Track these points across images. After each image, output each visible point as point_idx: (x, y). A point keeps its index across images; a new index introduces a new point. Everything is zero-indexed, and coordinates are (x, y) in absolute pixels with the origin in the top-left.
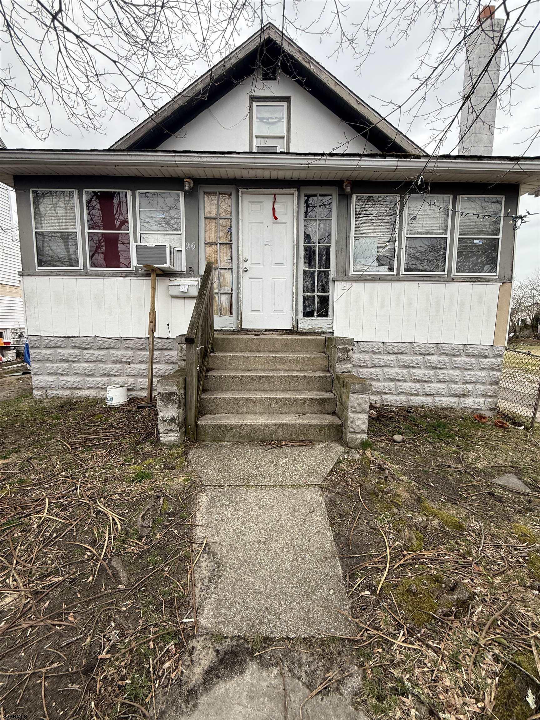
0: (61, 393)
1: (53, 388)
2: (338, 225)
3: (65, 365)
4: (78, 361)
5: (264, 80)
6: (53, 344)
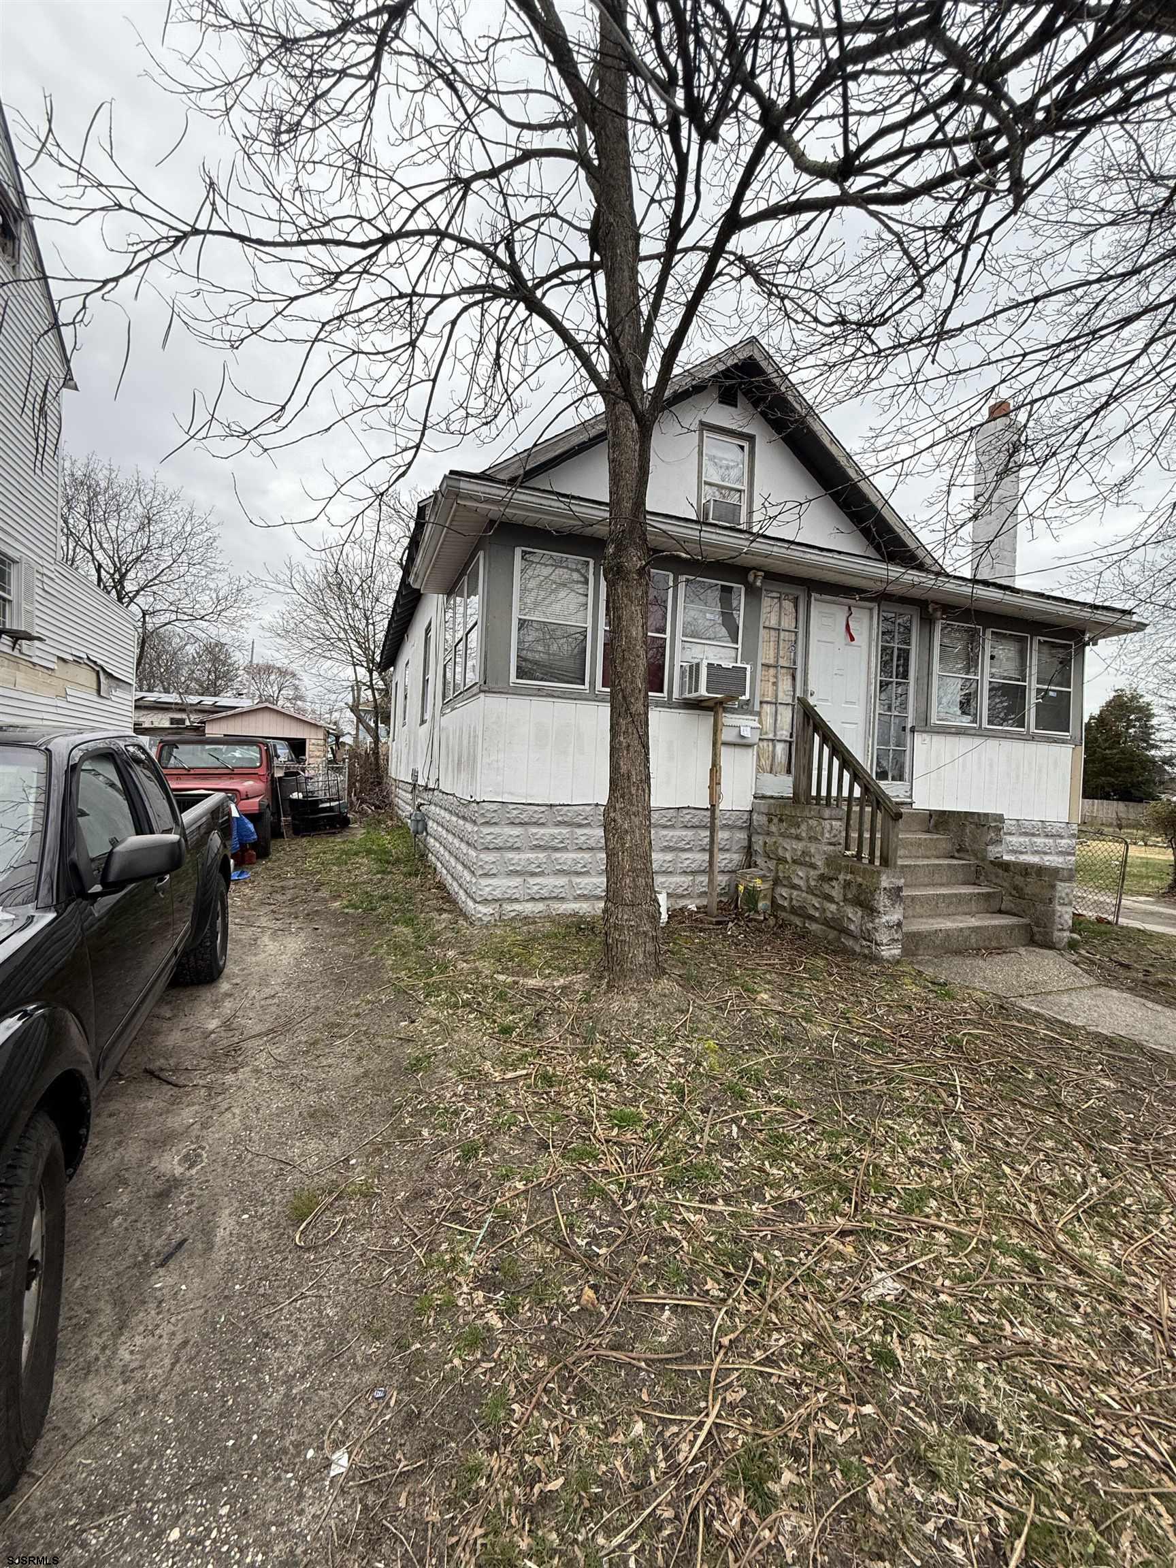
0: (529, 908)
1: (517, 900)
2: (919, 656)
3: (541, 856)
4: (565, 849)
5: (720, 402)
6: (524, 817)
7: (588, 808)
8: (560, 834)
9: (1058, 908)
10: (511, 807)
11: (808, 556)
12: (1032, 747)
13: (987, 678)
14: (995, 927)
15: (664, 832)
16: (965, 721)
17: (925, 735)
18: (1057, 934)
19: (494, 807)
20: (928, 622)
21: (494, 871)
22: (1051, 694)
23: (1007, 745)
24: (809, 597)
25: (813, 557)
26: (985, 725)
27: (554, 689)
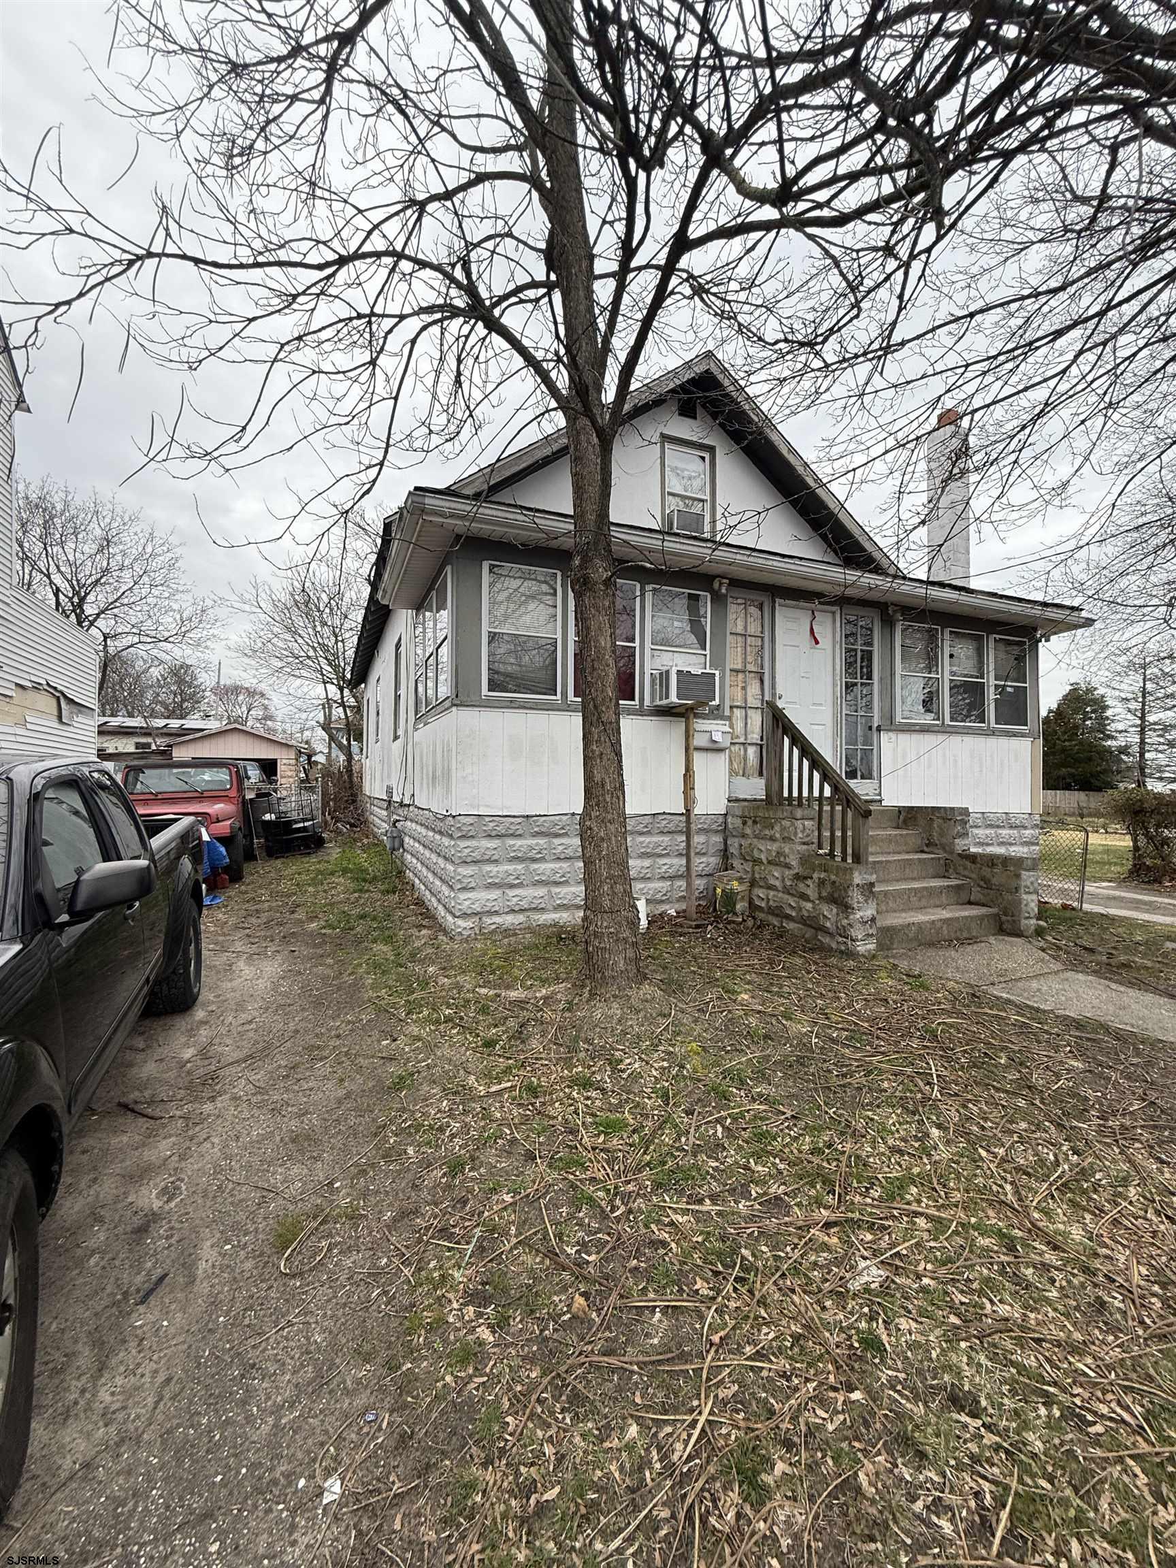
0: (509, 920)
1: (496, 913)
2: (882, 658)
3: (519, 867)
4: (542, 860)
5: (680, 414)
6: (501, 829)
7: (565, 818)
8: (537, 844)
9: (1025, 896)
10: (487, 819)
11: (770, 563)
12: (992, 742)
13: (947, 676)
14: (966, 917)
15: (641, 839)
16: (928, 719)
17: (890, 734)
18: (1024, 922)
19: (470, 820)
20: (888, 623)
21: (473, 885)
22: (1009, 689)
23: (969, 740)
24: (774, 602)
25: (775, 564)
26: (948, 721)
27: (527, 701)
